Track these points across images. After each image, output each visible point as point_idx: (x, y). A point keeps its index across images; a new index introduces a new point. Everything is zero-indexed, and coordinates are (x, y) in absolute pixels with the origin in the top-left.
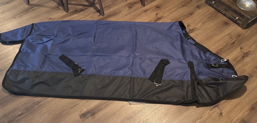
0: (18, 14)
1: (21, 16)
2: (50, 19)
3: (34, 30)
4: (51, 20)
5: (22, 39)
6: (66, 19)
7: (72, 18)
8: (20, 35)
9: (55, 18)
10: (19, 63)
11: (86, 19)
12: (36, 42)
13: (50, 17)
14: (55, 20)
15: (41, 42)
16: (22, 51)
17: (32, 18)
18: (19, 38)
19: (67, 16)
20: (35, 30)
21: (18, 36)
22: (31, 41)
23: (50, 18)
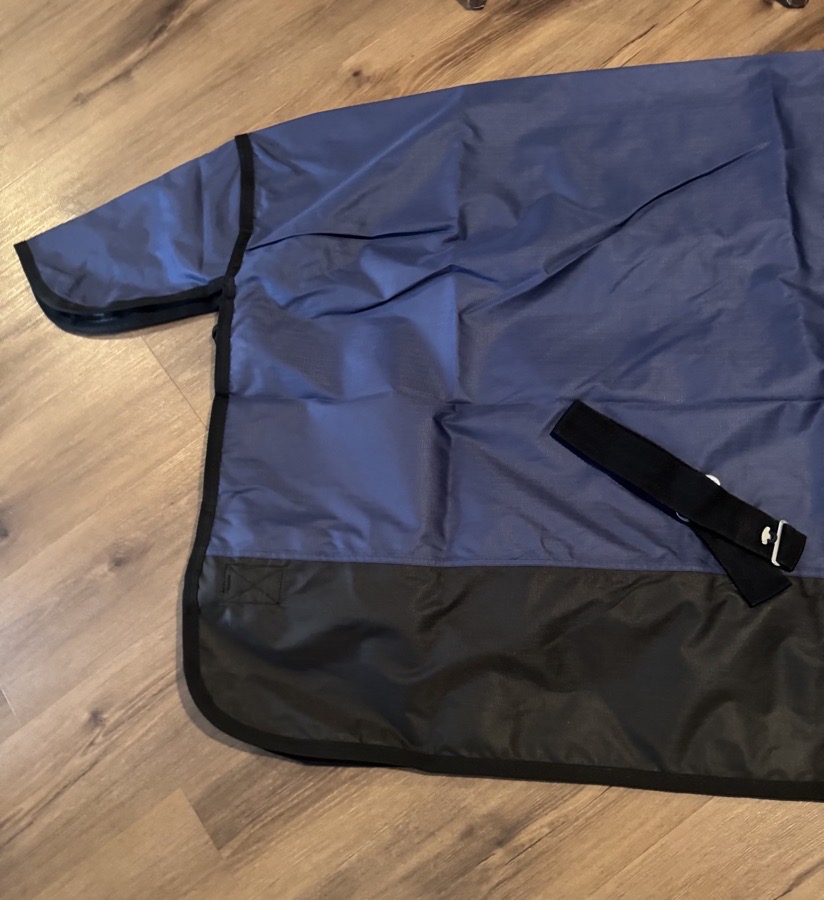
0: (97, 66)
1: (126, 74)
2: (359, 86)
3: (263, 193)
4: (365, 95)
5: (204, 278)
6: (490, 68)
7: (538, 56)
8: (180, 246)
9: (394, 72)
10: (250, 495)
11: (661, 52)
12: (325, 303)
13: (351, 63)
14: (404, 88)
15: (364, 299)
16: (244, 387)
17: (213, 88)
18: (178, 275)
19: (488, 41)
20: (275, 196)
21: (159, 254)
22: (278, 294)
23: (356, 74)
